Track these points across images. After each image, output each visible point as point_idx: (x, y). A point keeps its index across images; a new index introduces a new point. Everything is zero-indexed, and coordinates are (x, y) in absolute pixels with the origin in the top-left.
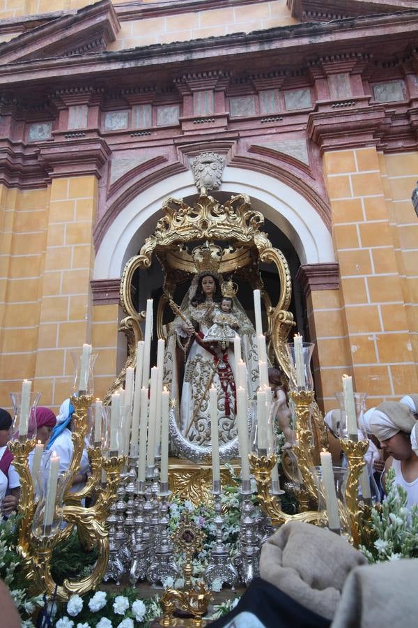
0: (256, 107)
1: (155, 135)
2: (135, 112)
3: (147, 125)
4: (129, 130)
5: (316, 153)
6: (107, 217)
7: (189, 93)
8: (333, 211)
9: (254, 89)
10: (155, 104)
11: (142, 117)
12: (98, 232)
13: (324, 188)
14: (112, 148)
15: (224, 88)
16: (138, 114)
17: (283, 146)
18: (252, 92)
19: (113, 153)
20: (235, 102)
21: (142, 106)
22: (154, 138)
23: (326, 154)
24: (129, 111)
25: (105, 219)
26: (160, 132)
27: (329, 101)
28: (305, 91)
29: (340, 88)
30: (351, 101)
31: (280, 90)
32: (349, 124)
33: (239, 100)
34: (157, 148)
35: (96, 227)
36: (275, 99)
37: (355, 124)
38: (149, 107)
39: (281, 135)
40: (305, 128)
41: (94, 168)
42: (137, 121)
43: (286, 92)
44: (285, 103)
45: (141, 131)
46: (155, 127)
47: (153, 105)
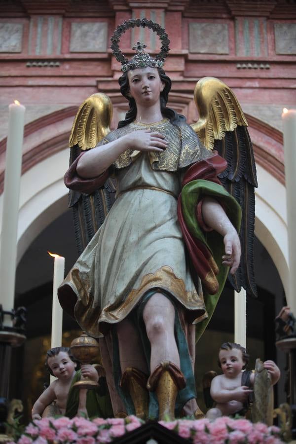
0: (230, 40)
1: (66, 69)
2: (36, 26)
3: (54, 49)
4: (24, 56)
7: (125, 8)
9: (229, 12)
10: (67, 14)
11: (45, 35)
15: (182, 8)
16: (39, 30)
17: (268, 113)
18: (224, 16)
20: (197, 28)
21: (46, 17)
22: (65, 73)
24: (24, 21)
26: (75, 64)
31: (268, 18)
33: (204, 25)
34: (67, 89)
36: (261, 33)
38: (60, 20)
39: (267, 92)
42: (38, 41)
43: (277, 24)
44: (274, 41)
45: (43, 60)
46: (68, 56)
47: (64, 17)
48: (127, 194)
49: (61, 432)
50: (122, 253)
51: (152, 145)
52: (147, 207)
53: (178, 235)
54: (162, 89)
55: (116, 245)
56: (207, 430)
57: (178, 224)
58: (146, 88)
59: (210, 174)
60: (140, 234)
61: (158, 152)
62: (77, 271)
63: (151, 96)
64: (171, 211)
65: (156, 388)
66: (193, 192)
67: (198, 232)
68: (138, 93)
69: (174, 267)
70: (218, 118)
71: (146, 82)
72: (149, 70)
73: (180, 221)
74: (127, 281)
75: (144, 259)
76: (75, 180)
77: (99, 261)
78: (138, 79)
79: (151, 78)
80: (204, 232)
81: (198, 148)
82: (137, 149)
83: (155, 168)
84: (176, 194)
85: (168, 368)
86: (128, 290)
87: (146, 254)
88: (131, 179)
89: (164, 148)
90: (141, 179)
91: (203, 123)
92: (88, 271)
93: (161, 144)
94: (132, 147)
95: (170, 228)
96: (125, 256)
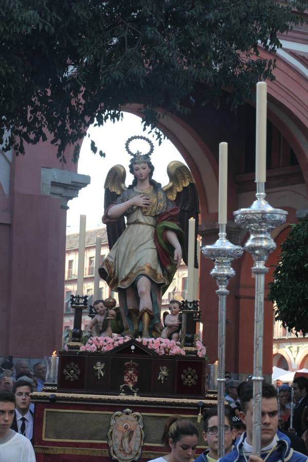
49: (101, 342)
51: (143, 204)
52: (140, 234)
53: (154, 247)
54: (150, 172)
56: (153, 343)
58: (141, 174)
59: (171, 218)
60: (137, 246)
61: (146, 207)
62: (107, 261)
64: (151, 235)
65: (141, 319)
66: (162, 227)
67: (164, 246)
69: (152, 264)
71: (142, 171)
72: (143, 165)
74: (131, 268)
76: (107, 220)
77: (118, 256)
78: (137, 169)
79: (144, 169)
81: (165, 204)
82: (136, 206)
83: (145, 214)
84: (155, 227)
85: (146, 311)
86: (131, 272)
87: (139, 256)
88: (133, 219)
89: (149, 205)
90: (138, 219)
92: (113, 260)
94: (133, 205)
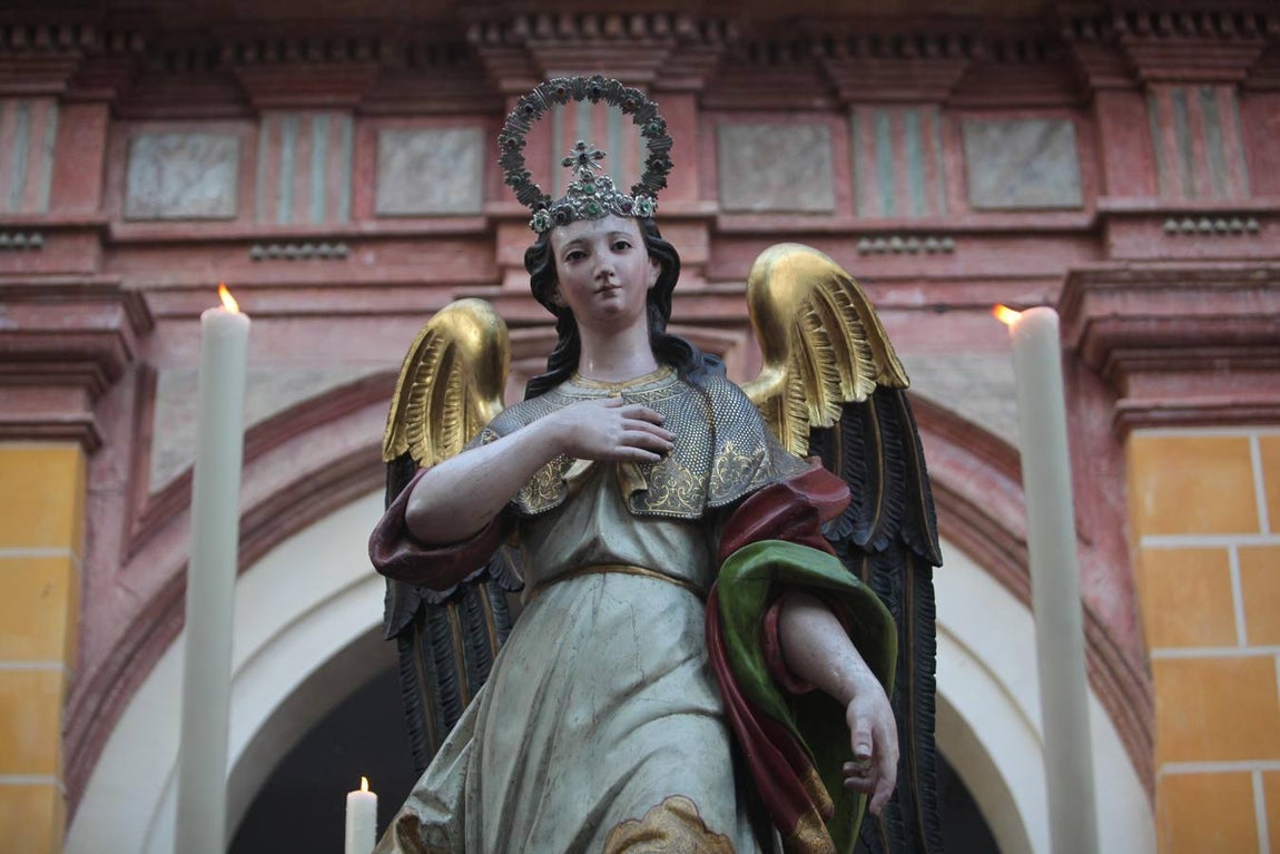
0: (836, 171)
1: (367, 264)
2: (277, 140)
3: (330, 206)
4: (244, 228)
5: (1097, 418)
6: (127, 649)
8: (1159, 703)
9: (833, 92)
10: (367, 107)
11: (304, 165)
12: (83, 721)
13: (1129, 588)
14: (157, 305)
15: (696, 83)
16: (287, 153)
17: (953, 379)
18: (819, 102)
19: (163, 328)
20: (743, 139)
21: (306, 115)
22: (362, 277)
23: (1140, 438)
24: (244, 128)
25: (120, 658)
26: (391, 251)
27: (1151, 203)
28: (1053, 128)
29: (1197, 148)
30: (1243, 215)
31: (945, 106)
32: (1232, 327)
33: (761, 130)
34: (371, 324)
35: (79, 693)
36: (925, 148)
37: (1257, 328)
38: (345, 123)
39: (947, 320)
40: (1055, 298)
41: (74, 409)
42: (284, 186)
43: (971, 122)
44: (965, 173)
45: (299, 241)
46: (370, 227)
47: (358, 114)
48: (557, 590)
50: (545, 762)
51: (627, 442)
52: (617, 624)
53: (711, 705)
54: (652, 280)
55: (528, 738)
57: (709, 674)
58: (605, 275)
59: (801, 524)
60: (599, 705)
61: (644, 464)
62: (412, 821)
63: (619, 301)
64: (687, 635)
66: (751, 577)
67: (768, 694)
68: (583, 292)
69: (701, 800)
70: (819, 364)
71: (606, 258)
72: (611, 224)
73: (716, 665)
74: (563, 844)
75: (613, 778)
76: (403, 551)
77: (478, 790)
78: (581, 252)
79: (619, 247)
80: (788, 698)
82: (584, 455)
83: (635, 510)
84: (702, 587)
87: (617, 764)
88: (568, 545)
89: (663, 452)
90: (596, 542)
91: (775, 378)
92: (446, 818)
93: (654, 438)
94: (567, 449)
95: (684, 686)
96: (555, 770)
